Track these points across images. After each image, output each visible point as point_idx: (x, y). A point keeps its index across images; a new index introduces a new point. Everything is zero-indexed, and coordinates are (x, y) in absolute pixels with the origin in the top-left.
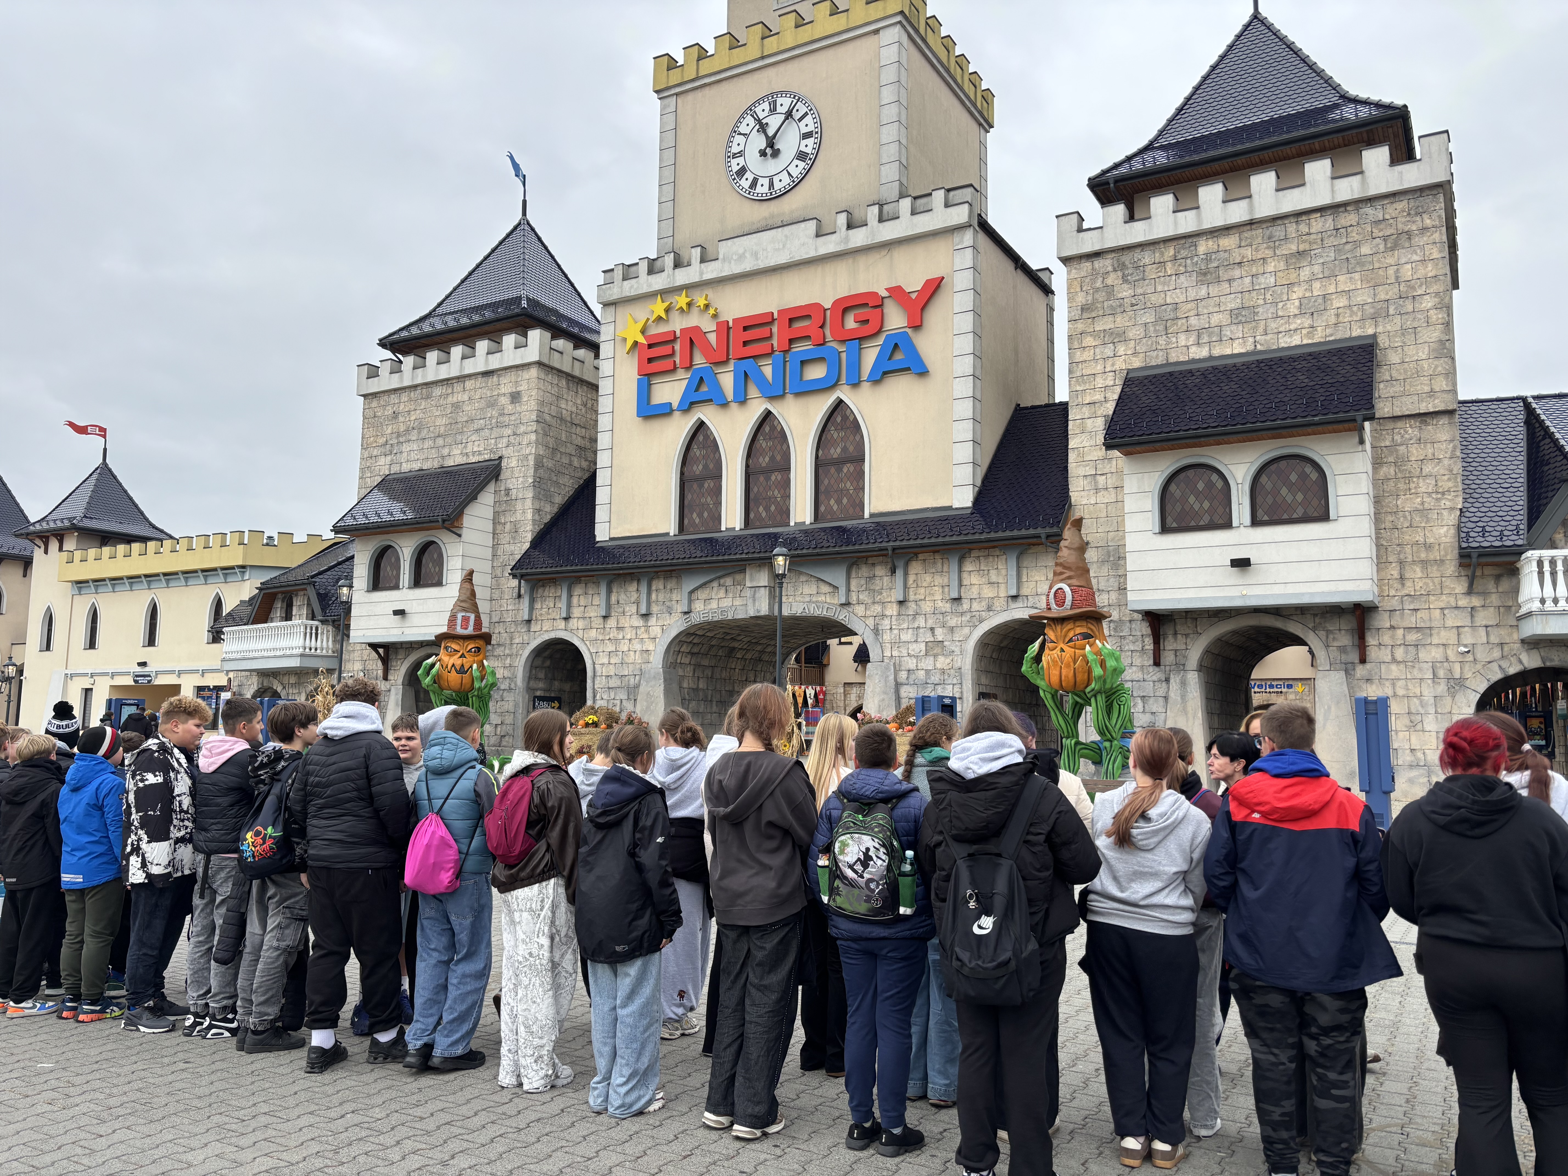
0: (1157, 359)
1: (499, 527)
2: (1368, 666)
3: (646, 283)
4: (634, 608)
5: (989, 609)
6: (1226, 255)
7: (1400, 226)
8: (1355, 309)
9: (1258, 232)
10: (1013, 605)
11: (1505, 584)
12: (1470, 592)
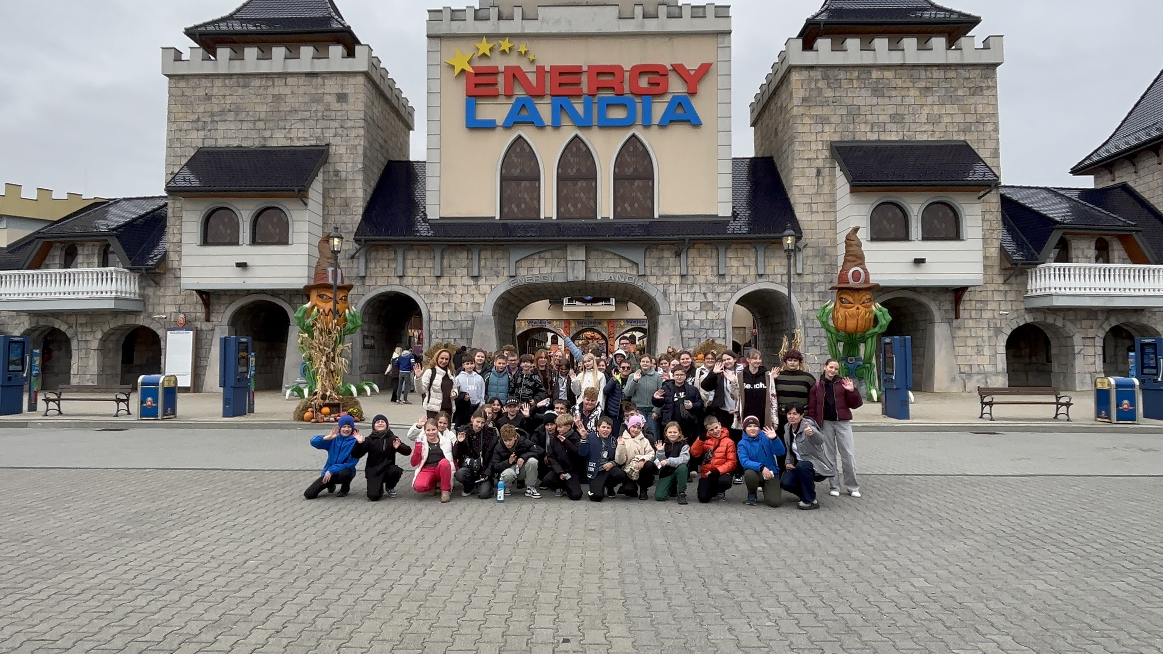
0: (849, 137)
1: (329, 202)
2: (959, 320)
3: (471, 26)
4: (465, 272)
5: (744, 282)
6: (888, 81)
7: (977, 83)
8: (955, 124)
9: (904, 72)
10: (759, 280)
11: (1020, 279)
12: (1005, 282)
